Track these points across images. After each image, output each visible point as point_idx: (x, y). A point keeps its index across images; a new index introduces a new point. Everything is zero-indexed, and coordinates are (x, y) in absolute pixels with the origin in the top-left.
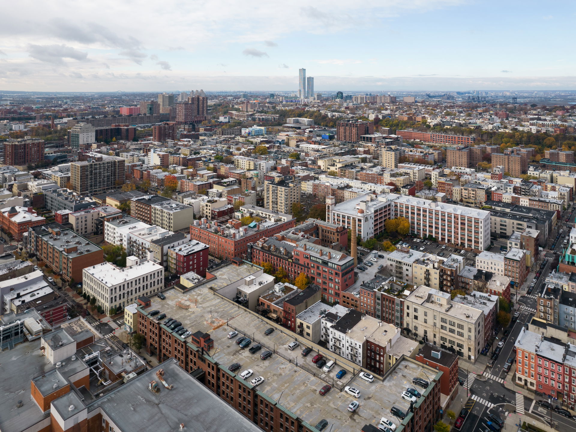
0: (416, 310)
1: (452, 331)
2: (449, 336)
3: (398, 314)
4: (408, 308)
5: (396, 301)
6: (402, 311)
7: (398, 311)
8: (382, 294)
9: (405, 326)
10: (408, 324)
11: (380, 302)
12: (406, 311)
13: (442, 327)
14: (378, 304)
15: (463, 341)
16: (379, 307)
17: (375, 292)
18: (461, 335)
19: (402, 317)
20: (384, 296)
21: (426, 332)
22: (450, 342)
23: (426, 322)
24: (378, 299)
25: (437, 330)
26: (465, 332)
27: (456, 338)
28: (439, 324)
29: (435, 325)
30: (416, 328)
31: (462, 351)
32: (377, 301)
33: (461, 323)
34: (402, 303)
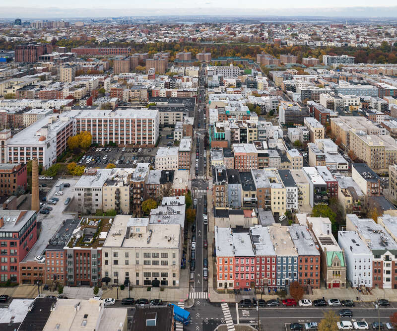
0: (115, 255)
1: (155, 263)
2: (152, 269)
3: (95, 267)
4: (107, 255)
5: (92, 253)
6: (99, 260)
7: (94, 263)
8: (74, 250)
9: (103, 276)
10: (107, 273)
11: (72, 260)
12: (104, 258)
13: (145, 263)
14: (70, 263)
15: (168, 269)
16: (72, 266)
17: (66, 250)
18: (165, 263)
19: (99, 268)
20: (76, 252)
21: (127, 274)
22: (154, 274)
23: (127, 263)
24: (70, 257)
25: (140, 268)
26: (170, 260)
27: (160, 269)
28: (141, 260)
29: (137, 263)
30: (116, 274)
31: (167, 279)
32: (69, 260)
33: (165, 252)
34: (99, 252)
